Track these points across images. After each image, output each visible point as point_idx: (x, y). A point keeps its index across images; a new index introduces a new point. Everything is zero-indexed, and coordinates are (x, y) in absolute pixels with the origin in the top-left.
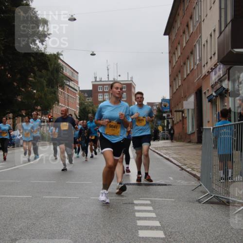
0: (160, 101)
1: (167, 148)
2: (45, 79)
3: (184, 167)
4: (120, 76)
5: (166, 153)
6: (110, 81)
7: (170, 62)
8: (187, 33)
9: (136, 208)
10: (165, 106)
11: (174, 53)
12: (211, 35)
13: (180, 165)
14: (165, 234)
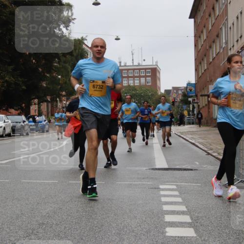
0: (185, 86)
1: (192, 133)
2: (69, 65)
3: (209, 152)
4: (144, 60)
5: (192, 138)
6: (135, 66)
7: (195, 46)
8: (213, 16)
9: (162, 193)
10: (191, 90)
11: (200, 37)
12: (237, 18)
13: (206, 149)
14: (192, 218)
